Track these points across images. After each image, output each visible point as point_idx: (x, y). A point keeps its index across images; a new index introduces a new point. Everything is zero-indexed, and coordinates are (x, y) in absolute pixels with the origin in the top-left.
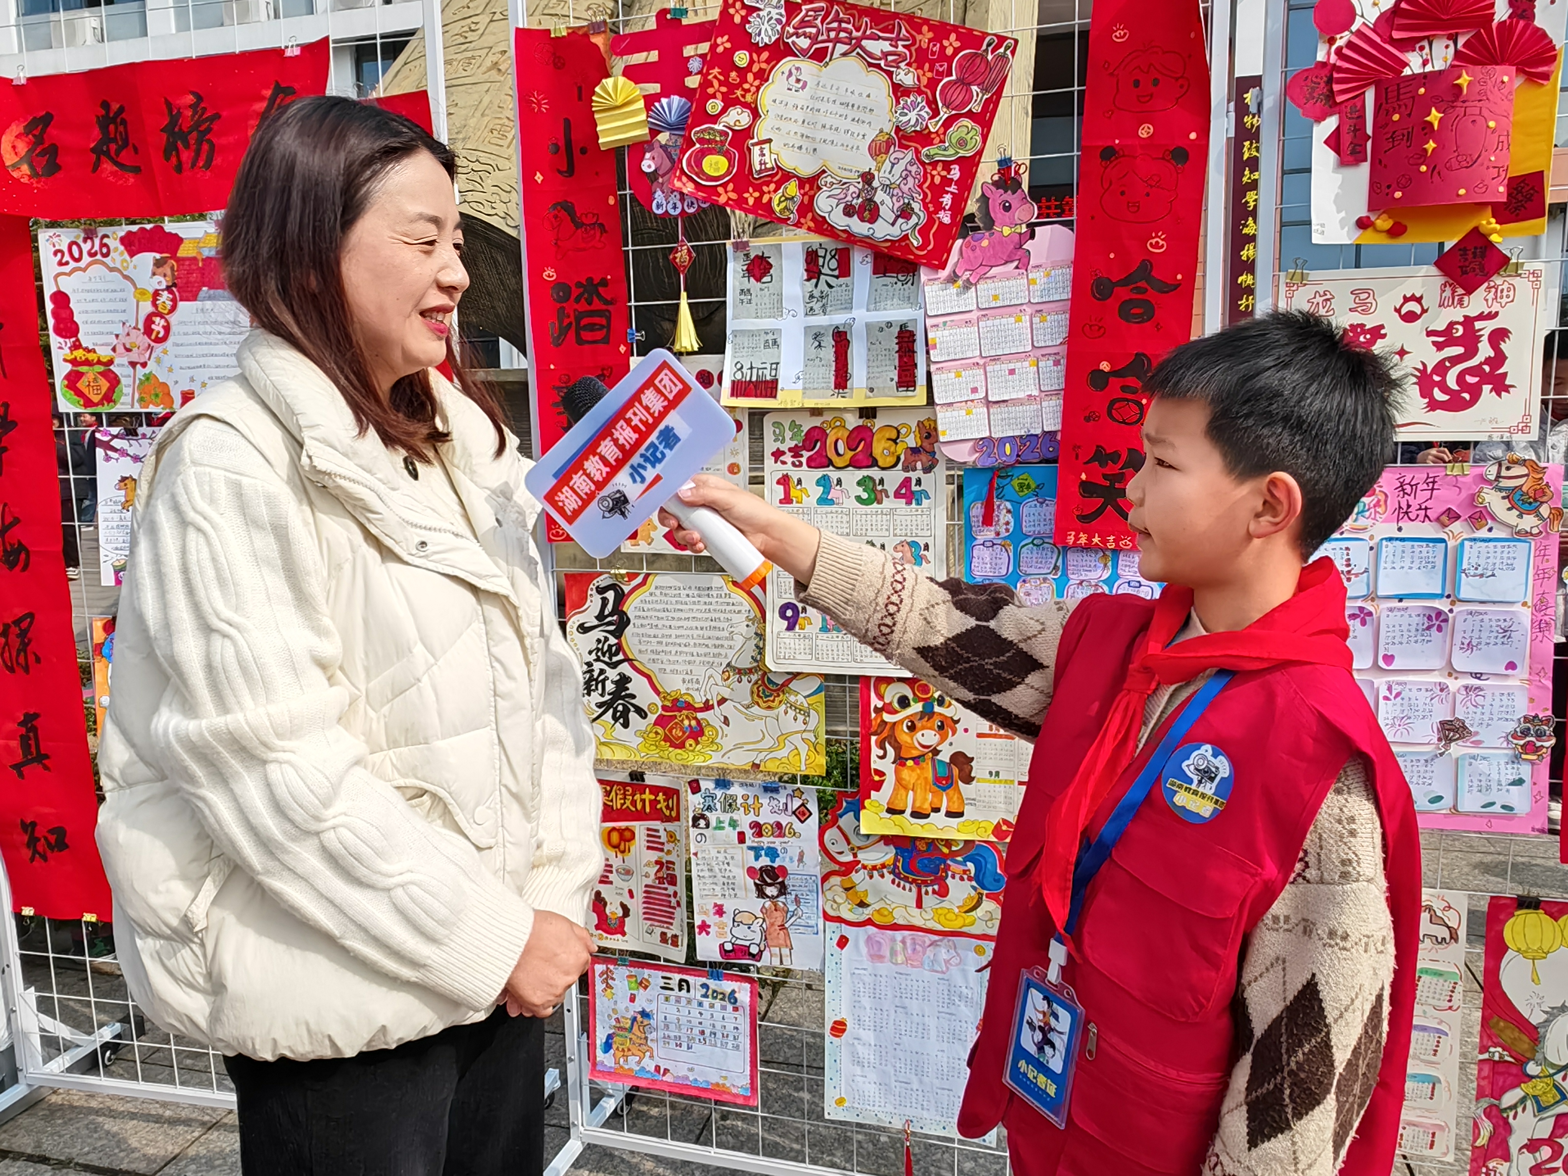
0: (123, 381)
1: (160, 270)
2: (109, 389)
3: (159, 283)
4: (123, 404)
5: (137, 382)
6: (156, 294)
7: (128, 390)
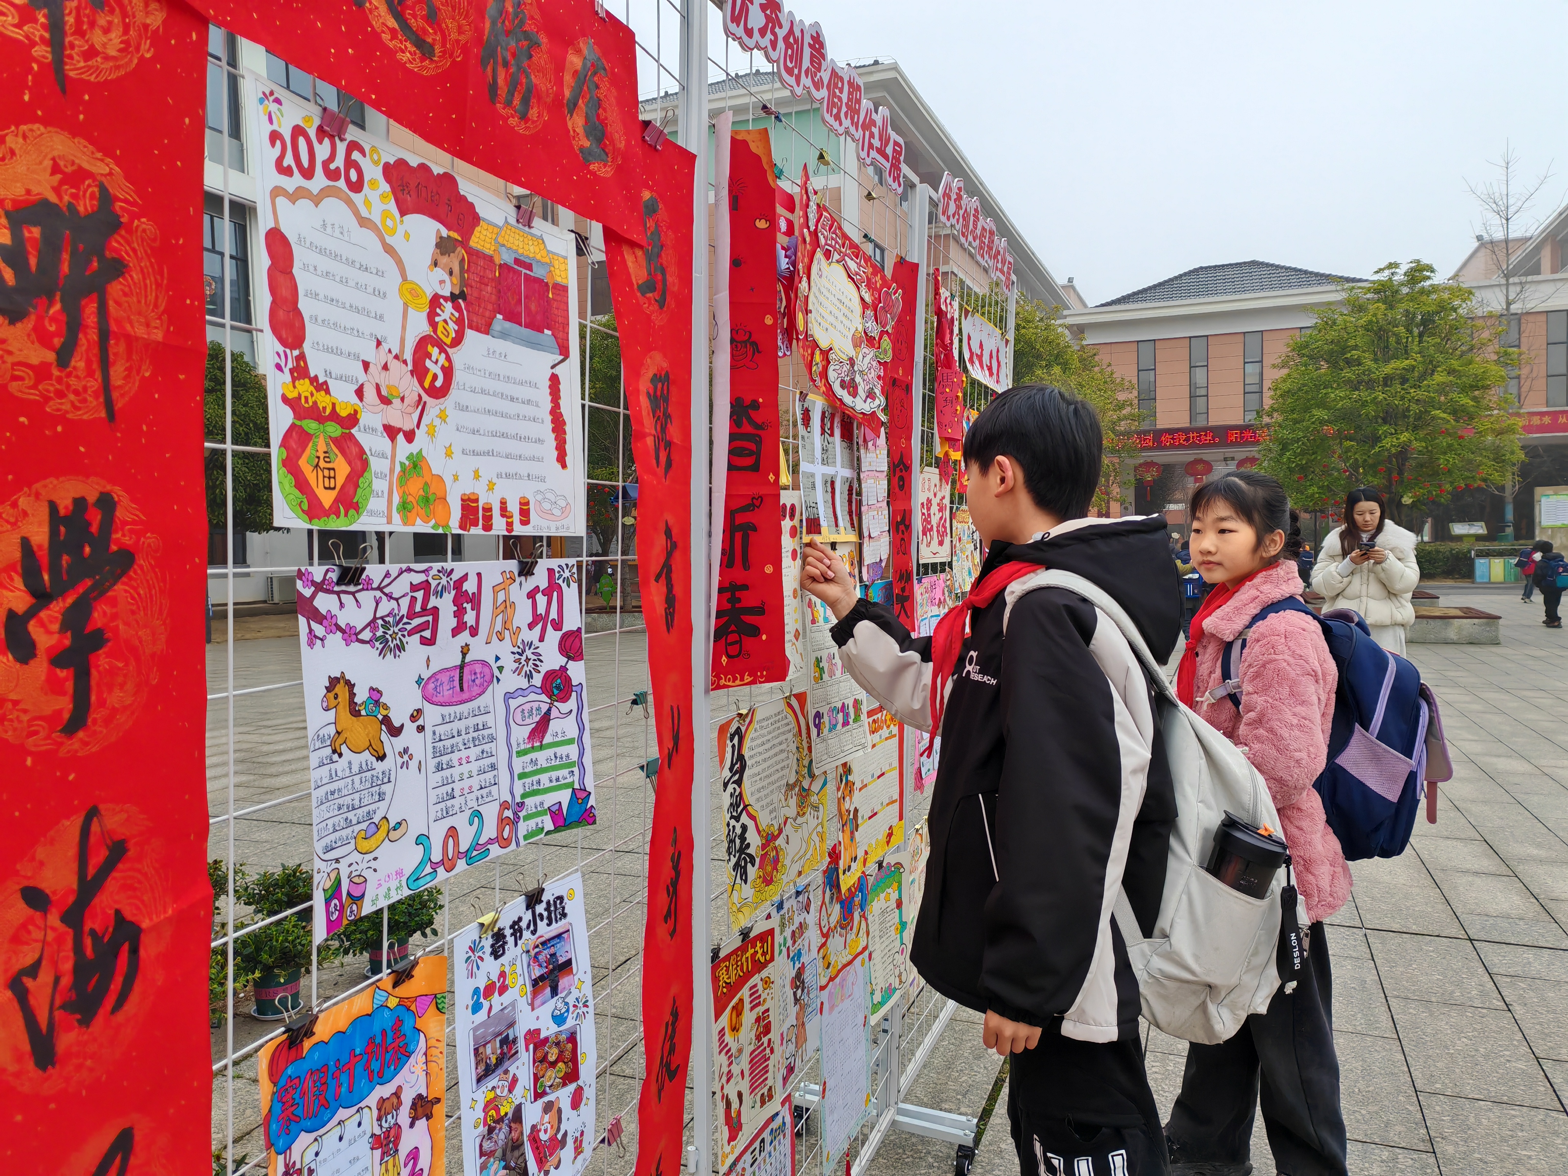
0: (374, 463)
1: (444, 260)
2: (349, 478)
3: (442, 282)
4: (372, 513)
5: (398, 469)
6: (435, 301)
7: (380, 485)
